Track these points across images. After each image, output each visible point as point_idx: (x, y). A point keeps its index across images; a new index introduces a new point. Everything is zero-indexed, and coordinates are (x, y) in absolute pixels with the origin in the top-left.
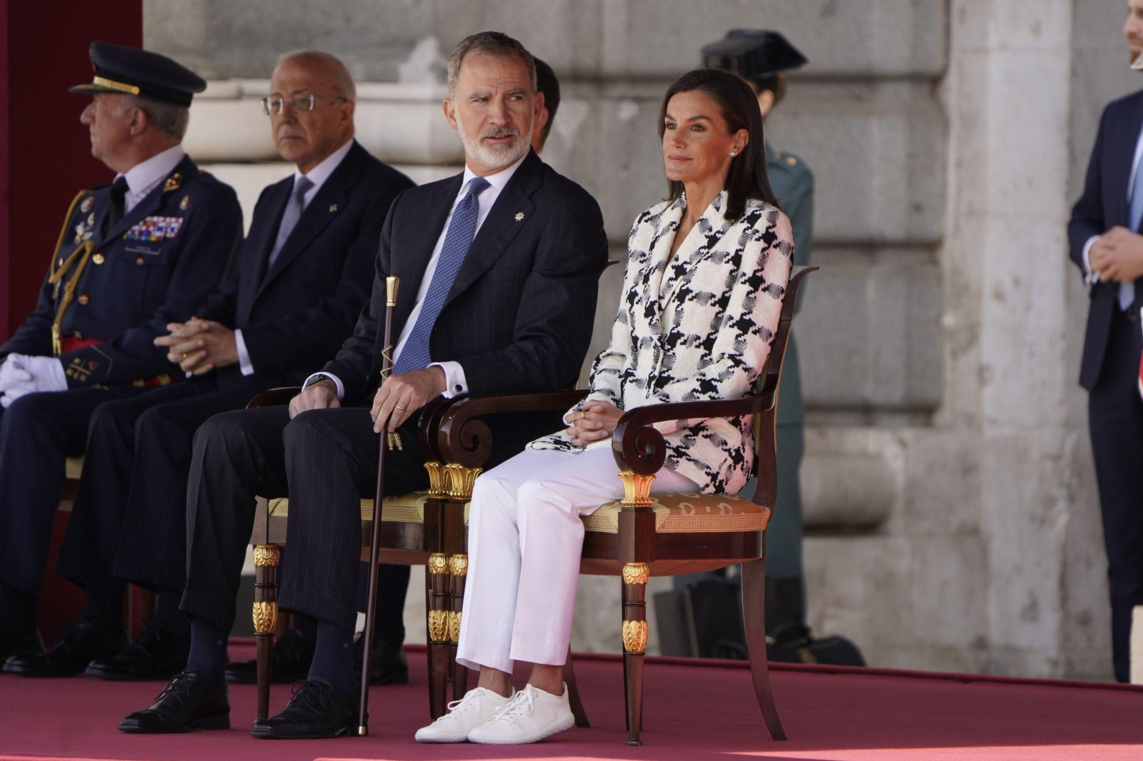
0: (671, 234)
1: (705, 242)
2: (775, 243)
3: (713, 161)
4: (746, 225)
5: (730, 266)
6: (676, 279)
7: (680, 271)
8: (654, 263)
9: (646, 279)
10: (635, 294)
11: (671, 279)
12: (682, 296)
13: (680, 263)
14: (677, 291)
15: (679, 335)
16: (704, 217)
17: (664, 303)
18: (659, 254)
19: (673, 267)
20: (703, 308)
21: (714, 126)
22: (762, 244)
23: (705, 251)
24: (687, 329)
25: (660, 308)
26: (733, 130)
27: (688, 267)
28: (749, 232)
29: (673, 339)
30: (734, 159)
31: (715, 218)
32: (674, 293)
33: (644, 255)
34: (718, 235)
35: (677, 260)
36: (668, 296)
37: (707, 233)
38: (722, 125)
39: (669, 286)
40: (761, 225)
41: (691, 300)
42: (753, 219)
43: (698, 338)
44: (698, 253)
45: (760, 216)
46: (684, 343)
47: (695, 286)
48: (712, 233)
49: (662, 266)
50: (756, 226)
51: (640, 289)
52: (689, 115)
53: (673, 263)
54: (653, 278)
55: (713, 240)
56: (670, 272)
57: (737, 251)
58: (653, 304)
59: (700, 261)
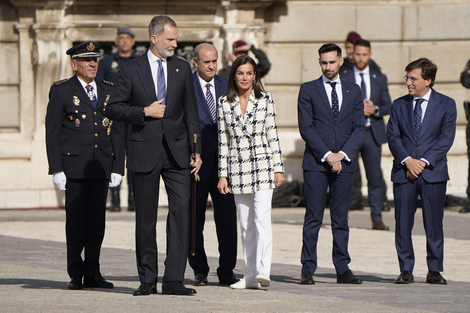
4: (266, 99)
5: (265, 112)
7: (250, 116)
9: (238, 119)
11: (248, 118)
12: (254, 122)
13: (249, 113)
14: (252, 121)
15: (256, 133)
16: (251, 99)
19: (247, 115)
23: (256, 109)
27: (253, 114)
28: (268, 101)
29: (254, 135)
32: (250, 122)
34: (257, 103)
36: (248, 123)
39: (248, 120)
41: (258, 123)
42: (267, 97)
43: (260, 133)
44: (254, 109)
48: (255, 103)
50: (269, 99)
55: (256, 105)
57: (266, 107)
58: (245, 126)
59: (256, 112)
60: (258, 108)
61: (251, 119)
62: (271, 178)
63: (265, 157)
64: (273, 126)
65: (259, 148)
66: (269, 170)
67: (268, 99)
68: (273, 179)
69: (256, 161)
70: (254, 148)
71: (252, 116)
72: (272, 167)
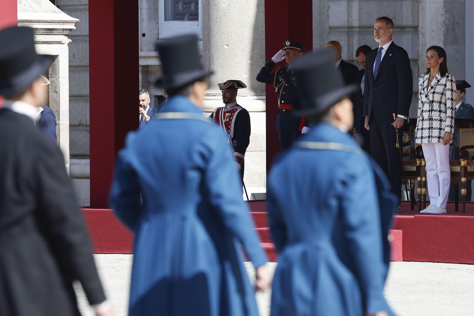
0: (428, 80)
1: (437, 81)
2: (453, 82)
3: (436, 64)
4: (446, 78)
5: (444, 87)
6: (431, 89)
7: (432, 88)
8: (425, 86)
9: (424, 90)
10: (421, 93)
11: (430, 89)
12: (434, 93)
13: (432, 86)
14: (432, 92)
15: (434, 101)
16: (436, 76)
17: (429, 94)
18: (426, 84)
20: (439, 95)
21: (436, 57)
22: (451, 82)
24: (435, 99)
25: (428, 95)
26: (440, 57)
27: (434, 87)
28: (447, 79)
29: (433, 102)
30: (441, 63)
31: (439, 77)
32: (431, 92)
33: (422, 84)
34: (440, 80)
35: (431, 85)
36: (430, 93)
37: (437, 79)
38: (437, 56)
39: (430, 91)
40: (450, 78)
41: (436, 94)
42: (448, 77)
43: (438, 101)
44: (436, 84)
45: (449, 76)
46: (435, 102)
47: (437, 91)
48: (438, 80)
49: (427, 87)
51: (422, 92)
52: (431, 54)
53: (431, 86)
54: (426, 89)
55: (439, 81)
56: (430, 88)
57: (445, 83)
58: (427, 95)
59: (437, 86)
60: (439, 83)
61: (432, 91)
62: (440, 135)
63: (439, 119)
64: (449, 98)
65: (435, 112)
66: (440, 129)
67: (448, 78)
68: (442, 135)
69: (432, 121)
70: (432, 111)
71: (433, 88)
72: (443, 127)
